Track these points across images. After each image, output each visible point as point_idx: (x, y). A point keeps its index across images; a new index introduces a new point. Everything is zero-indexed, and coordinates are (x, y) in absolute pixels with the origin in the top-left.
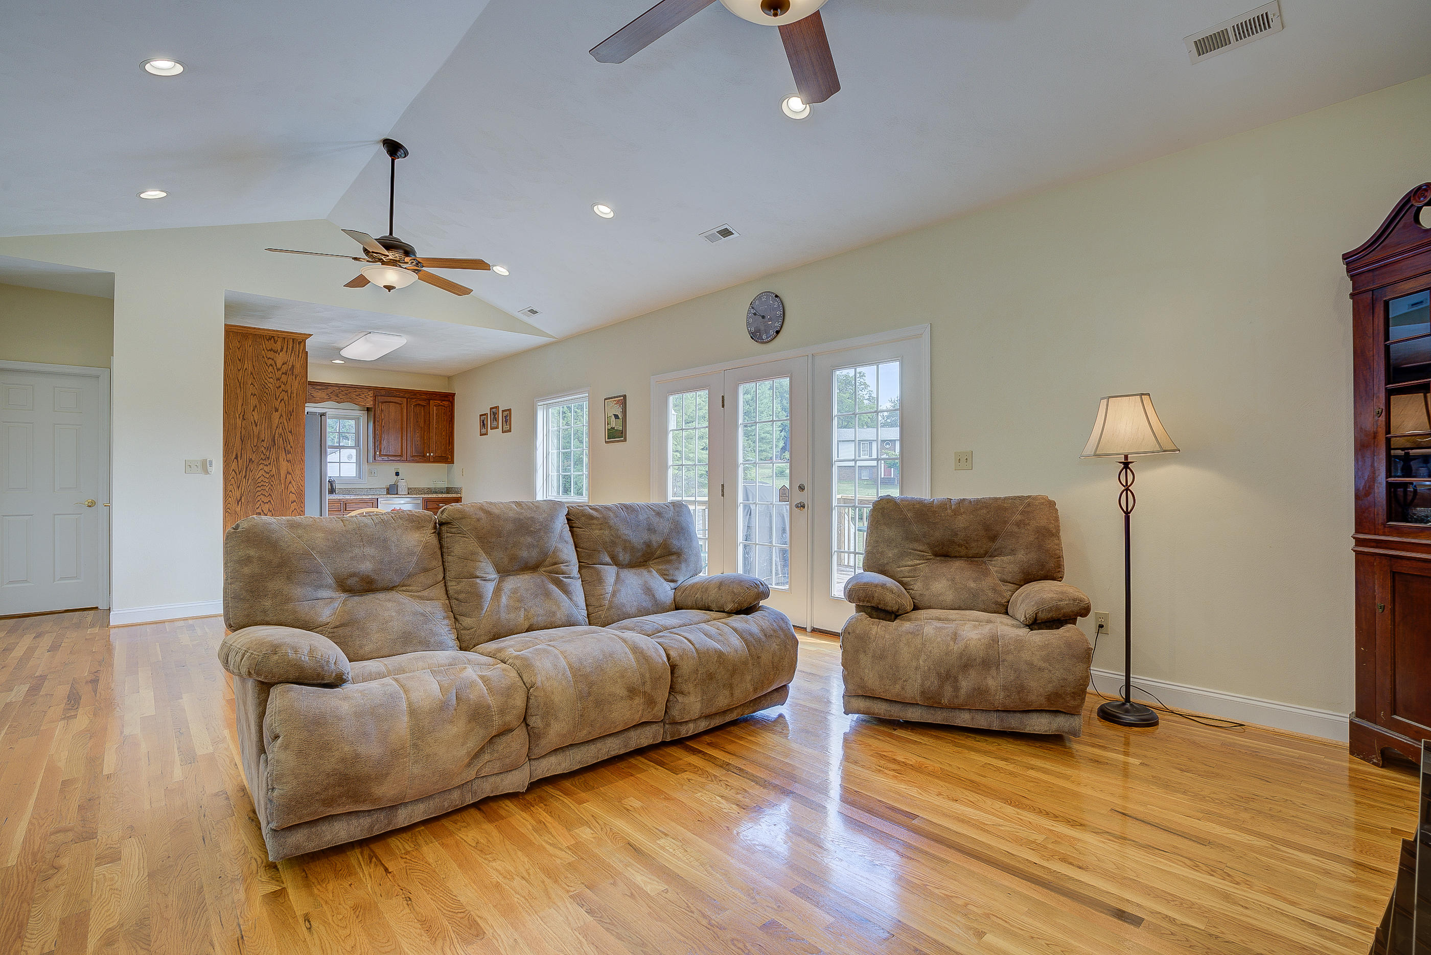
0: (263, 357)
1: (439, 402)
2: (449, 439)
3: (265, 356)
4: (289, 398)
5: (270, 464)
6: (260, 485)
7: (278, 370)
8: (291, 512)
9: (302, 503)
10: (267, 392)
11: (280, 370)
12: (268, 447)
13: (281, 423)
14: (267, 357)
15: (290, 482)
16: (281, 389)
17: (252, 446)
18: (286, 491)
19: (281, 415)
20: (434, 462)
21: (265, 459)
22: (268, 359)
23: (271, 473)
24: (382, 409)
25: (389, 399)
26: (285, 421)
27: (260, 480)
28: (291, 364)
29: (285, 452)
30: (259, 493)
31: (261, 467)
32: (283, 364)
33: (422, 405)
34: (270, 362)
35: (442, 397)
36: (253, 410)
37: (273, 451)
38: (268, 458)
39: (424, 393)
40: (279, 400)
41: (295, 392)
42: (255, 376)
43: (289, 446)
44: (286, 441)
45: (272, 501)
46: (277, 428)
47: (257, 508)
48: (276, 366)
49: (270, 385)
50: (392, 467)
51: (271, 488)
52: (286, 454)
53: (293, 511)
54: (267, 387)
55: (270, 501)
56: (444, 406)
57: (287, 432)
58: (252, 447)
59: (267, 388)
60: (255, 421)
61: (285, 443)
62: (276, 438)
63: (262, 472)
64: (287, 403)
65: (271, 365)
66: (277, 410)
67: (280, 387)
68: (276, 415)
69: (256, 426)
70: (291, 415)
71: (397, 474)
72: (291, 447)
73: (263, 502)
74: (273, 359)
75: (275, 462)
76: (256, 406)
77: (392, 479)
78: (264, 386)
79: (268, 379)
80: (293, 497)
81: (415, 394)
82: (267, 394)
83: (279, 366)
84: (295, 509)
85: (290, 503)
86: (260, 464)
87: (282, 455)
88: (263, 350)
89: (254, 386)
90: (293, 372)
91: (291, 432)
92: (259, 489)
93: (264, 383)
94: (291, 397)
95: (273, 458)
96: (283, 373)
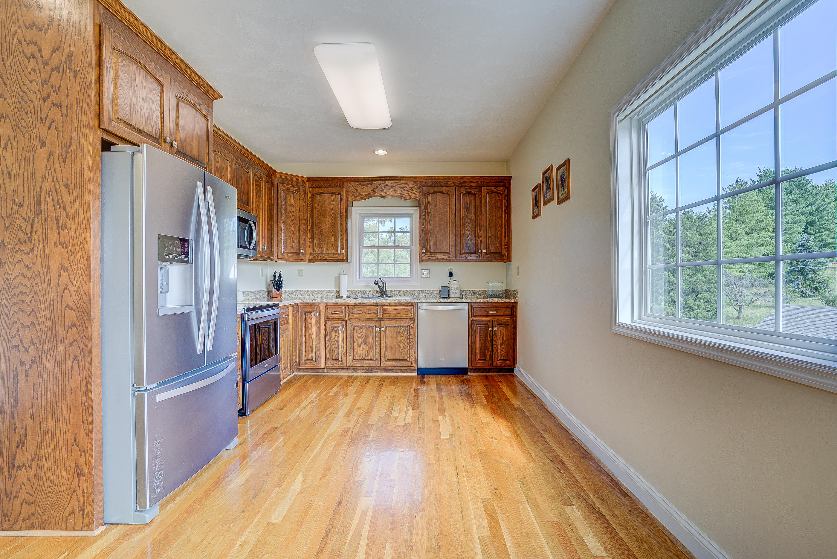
0: (20, 41)
1: (492, 188)
2: (505, 231)
3: (22, 38)
4: (65, 118)
5: (32, 250)
6: (16, 291)
7: (45, 63)
8: (67, 347)
9: (87, 329)
10: (27, 109)
11: (48, 63)
12: (29, 217)
13: (50, 169)
14: (25, 41)
15: (66, 287)
16: (49, 102)
17: (4, 217)
18: (59, 304)
19: (51, 154)
20: (488, 260)
21: (25, 241)
22: (28, 44)
23: (35, 269)
24: (428, 201)
25: (436, 189)
26: (57, 165)
27: (16, 283)
28: (66, 50)
29: (58, 226)
30: (15, 308)
31: (19, 255)
32: (54, 51)
33: (472, 194)
34: (31, 49)
35: (496, 182)
36: (5, 148)
37: (38, 224)
38: (30, 239)
39: (475, 179)
40: (47, 124)
41: (74, 105)
42: (6, 81)
43: (64, 214)
44: (59, 204)
45: (36, 324)
46: (44, 178)
47: (13, 337)
48: (42, 57)
49: (31, 95)
50: (444, 267)
51: (36, 297)
52: (59, 231)
53: (71, 346)
54: (26, 99)
55: (33, 324)
56: (498, 193)
57: (61, 185)
58: (3, 219)
59: (26, 103)
60: (7, 168)
61: (57, 207)
62: (43, 199)
63: (20, 267)
64: (60, 129)
65: (33, 56)
66: (43, 144)
67: (48, 97)
68: (43, 153)
69: (10, 176)
70: (67, 152)
71: (451, 275)
72: (68, 216)
73: (22, 324)
74: (35, 44)
75: (42, 245)
76: (9, 140)
77: (445, 281)
78: (22, 98)
79: (28, 83)
80: (71, 317)
81: (465, 182)
82: (27, 114)
83: (46, 55)
84: (75, 341)
85: (66, 329)
86: (17, 251)
87: (53, 234)
88: (20, 27)
89: (6, 100)
90: (70, 65)
91: (66, 186)
92: (15, 300)
93: (21, 93)
94: (67, 116)
95: (37, 237)
96: (53, 70)
